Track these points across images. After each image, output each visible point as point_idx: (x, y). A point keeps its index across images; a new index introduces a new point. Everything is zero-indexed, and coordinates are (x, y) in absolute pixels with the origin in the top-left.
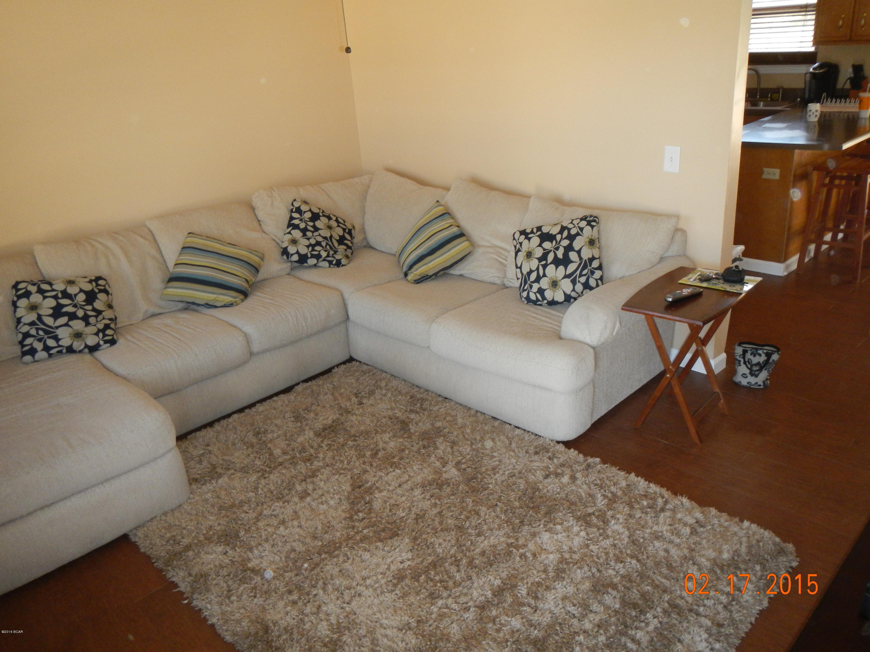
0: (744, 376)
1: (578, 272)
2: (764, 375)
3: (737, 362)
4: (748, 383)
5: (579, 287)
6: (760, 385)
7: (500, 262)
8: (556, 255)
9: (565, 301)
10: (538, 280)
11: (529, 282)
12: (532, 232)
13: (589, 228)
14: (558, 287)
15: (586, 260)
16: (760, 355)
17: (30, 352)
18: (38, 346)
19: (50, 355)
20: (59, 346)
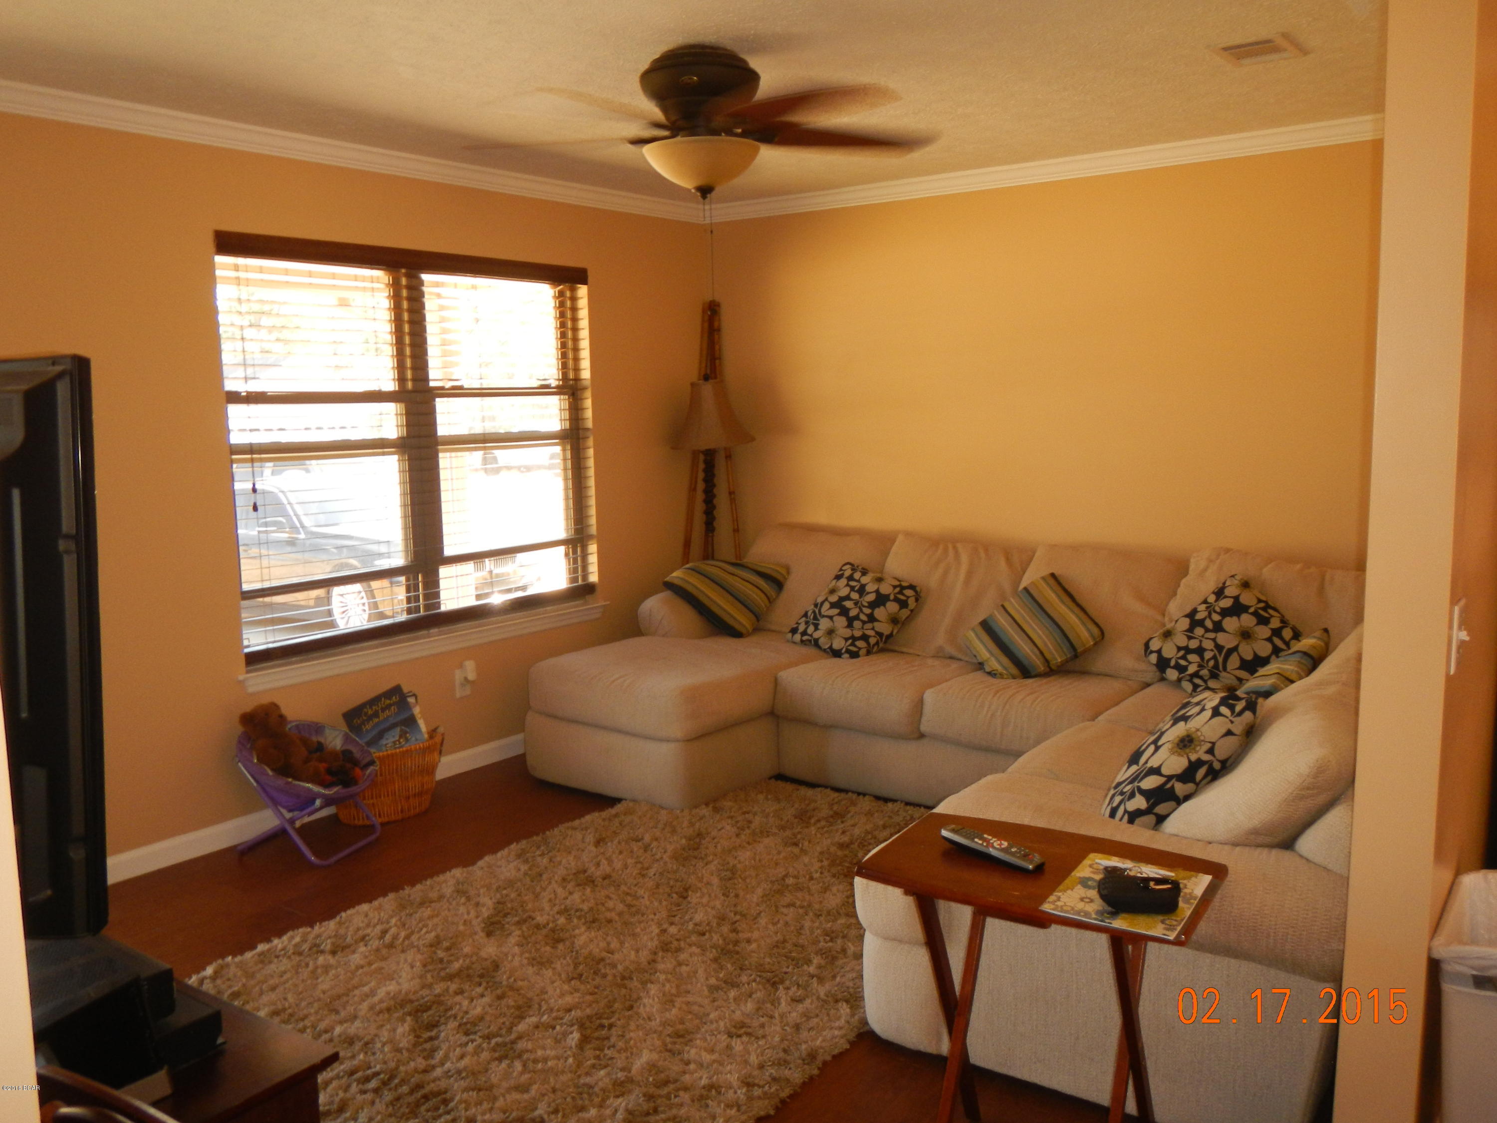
17: (794, 631)
18: (802, 628)
19: (802, 641)
20: (811, 635)
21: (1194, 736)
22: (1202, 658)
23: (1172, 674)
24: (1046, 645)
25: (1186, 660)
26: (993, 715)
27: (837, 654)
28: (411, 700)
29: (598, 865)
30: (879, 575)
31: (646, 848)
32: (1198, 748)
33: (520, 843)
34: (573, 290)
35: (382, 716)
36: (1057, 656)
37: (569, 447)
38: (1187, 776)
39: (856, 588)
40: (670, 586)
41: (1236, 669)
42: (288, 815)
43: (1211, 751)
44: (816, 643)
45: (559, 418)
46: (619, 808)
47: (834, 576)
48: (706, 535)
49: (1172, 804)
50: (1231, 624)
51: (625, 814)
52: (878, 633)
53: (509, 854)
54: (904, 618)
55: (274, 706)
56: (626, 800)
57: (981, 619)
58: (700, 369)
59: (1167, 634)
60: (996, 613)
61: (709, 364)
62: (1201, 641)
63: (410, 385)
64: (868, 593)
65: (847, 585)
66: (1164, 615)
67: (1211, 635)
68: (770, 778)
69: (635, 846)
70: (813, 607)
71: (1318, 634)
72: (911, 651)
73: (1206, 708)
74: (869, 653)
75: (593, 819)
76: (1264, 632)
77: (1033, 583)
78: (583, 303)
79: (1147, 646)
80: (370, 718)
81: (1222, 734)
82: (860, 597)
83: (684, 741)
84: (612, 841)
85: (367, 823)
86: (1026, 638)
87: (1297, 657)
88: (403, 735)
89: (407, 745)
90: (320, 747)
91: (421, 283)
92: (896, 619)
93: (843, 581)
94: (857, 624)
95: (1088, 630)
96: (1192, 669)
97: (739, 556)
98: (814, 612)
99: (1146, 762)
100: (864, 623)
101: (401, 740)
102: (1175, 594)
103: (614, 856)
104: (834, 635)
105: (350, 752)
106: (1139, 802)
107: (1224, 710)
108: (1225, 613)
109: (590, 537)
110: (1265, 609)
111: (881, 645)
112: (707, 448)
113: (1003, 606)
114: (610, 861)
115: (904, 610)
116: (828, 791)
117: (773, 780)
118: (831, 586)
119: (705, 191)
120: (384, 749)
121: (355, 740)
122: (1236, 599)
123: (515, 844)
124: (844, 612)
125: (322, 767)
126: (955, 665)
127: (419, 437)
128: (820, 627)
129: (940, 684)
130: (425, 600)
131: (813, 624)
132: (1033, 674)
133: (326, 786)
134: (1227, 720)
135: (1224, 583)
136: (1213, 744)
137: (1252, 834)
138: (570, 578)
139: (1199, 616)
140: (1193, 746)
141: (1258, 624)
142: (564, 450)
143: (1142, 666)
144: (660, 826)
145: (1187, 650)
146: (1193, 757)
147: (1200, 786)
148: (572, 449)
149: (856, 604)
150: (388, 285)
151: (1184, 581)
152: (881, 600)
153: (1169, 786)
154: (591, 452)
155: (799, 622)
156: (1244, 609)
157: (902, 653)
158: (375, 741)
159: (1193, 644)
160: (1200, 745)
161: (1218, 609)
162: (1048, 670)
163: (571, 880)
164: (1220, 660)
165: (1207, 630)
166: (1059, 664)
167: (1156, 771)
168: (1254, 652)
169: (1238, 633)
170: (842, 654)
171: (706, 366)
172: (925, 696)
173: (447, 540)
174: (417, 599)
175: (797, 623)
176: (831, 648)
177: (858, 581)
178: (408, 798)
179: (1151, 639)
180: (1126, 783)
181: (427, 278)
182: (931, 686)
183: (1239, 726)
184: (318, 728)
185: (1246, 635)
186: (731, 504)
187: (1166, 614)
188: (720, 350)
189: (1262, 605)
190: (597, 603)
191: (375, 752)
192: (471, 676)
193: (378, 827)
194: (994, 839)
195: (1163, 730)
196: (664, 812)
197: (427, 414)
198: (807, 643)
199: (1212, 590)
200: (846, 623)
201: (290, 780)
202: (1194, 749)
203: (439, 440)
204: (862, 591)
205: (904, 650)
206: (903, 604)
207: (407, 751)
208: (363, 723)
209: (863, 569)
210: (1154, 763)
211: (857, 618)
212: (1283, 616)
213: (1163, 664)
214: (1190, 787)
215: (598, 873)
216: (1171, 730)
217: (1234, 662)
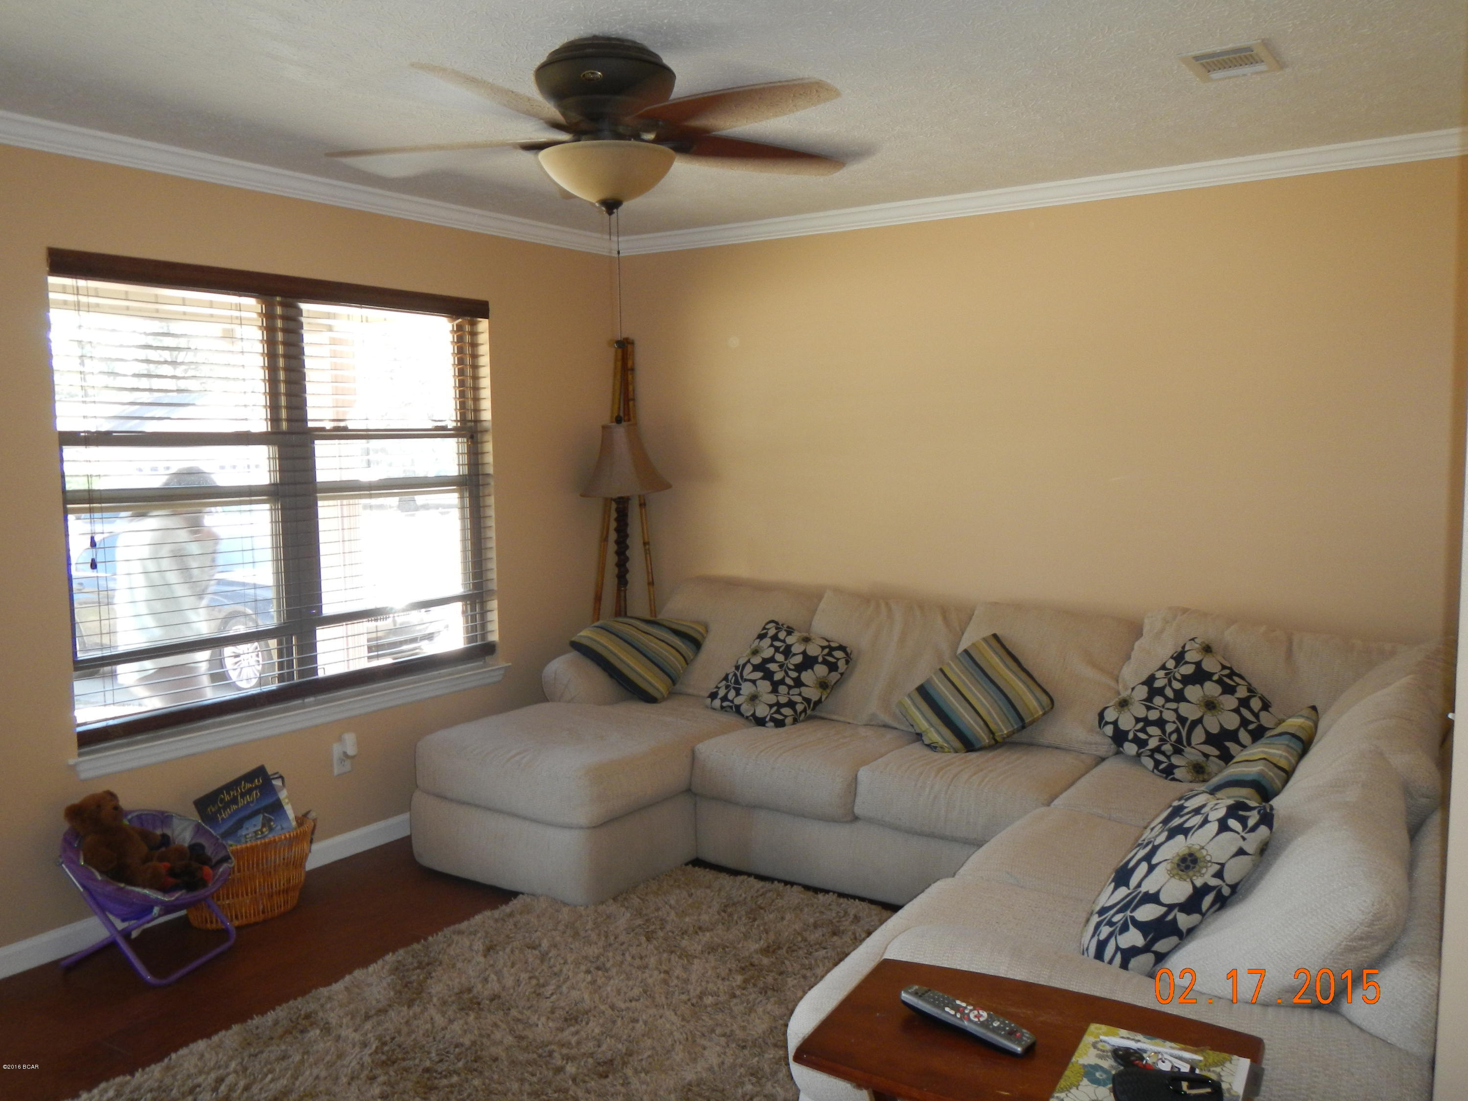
17: (713, 696)
18: (722, 693)
19: (722, 707)
20: (732, 701)
21: (1198, 855)
22: (1164, 731)
23: (1130, 748)
24: (990, 713)
25: (1146, 733)
26: (935, 797)
27: (760, 722)
28: (277, 783)
29: (486, 980)
30: (805, 634)
31: (543, 957)
32: (1204, 871)
33: (397, 953)
34: (473, 324)
35: (242, 802)
36: (1003, 728)
37: (467, 494)
38: (1191, 905)
39: (781, 650)
40: (577, 646)
41: (1201, 744)
42: (120, 925)
43: (1219, 875)
44: (738, 710)
45: (457, 462)
46: (515, 904)
47: (756, 636)
48: (619, 590)
49: (1174, 940)
50: (1193, 692)
51: (521, 914)
52: (804, 699)
53: (383, 968)
54: (833, 682)
55: (111, 795)
56: (523, 894)
57: (918, 683)
58: (612, 412)
59: (1124, 704)
60: (933, 676)
61: (622, 405)
62: (1161, 712)
63: (284, 426)
64: (795, 655)
65: (772, 645)
66: (1117, 682)
67: (1173, 705)
68: (687, 864)
69: (531, 956)
70: (733, 669)
71: (1306, 712)
72: (842, 719)
73: (1210, 819)
74: (795, 721)
75: (484, 919)
76: (1230, 702)
77: (973, 644)
78: (484, 338)
79: (1101, 715)
80: (227, 805)
81: (1232, 854)
82: (786, 659)
83: (589, 828)
84: (504, 949)
85: (220, 926)
86: (970, 708)
87: (1285, 740)
88: (266, 823)
89: (270, 836)
90: (165, 840)
91: (300, 312)
92: (825, 683)
93: (767, 641)
94: (782, 689)
95: (1037, 699)
96: (1153, 743)
97: (653, 612)
98: (735, 675)
99: (1139, 885)
100: (790, 687)
101: (264, 830)
102: (1128, 657)
103: (505, 969)
104: (757, 701)
105: (202, 847)
106: (1134, 938)
107: (1233, 823)
108: (1187, 680)
109: (491, 592)
110: (1229, 676)
111: (809, 712)
112: (620, 495)
113: (941, 670)
114: (499, 973)
115: (833, 674)
116: (752, 879)
117: (690, 866)
118: (753, 646)
119: (611, 205)
120: (243, 840)
121: (208, 831)
122: (1198, 664)
123: (391, 954)
124: (768, 675)
125: (163, 867)
126: (889, 735)
127: (295, 484)
128: (741, 692)
129: (876, 759)
130: (299, 665)
131: (735, 688)
132: (977, 746)
133: (165, 890)
134: (1239, 836)
135: (1184, 647)
136: (1222, 865)
137: (1287, 992)
138: (468, 637)
139: (1158, 684)
140: (1197, 868)
141: (1224, 693)
142: (462, 498)
143: (1098, 739)
144: (561, 927)
145: (1147, 722)
146: (1199, 883)
147: (1206, 916)
148: (471, 497)
149: (781, 666)
150: (260, 314)
151: (1137, 644)
152: (808, 662)
153: (1170, 917)
154: (491, 501)
155: (719, 686)
156: (1208, 676)
157: (833, 720)
158: (231, 832)
159: (1153, 715)
160: (1206, 867)
161: (1179, 677)
162: (993, 742)
163: (453, 1002)
164: (1184, 734)
165: (1168, 700)
166: (1005, 736)
167: (1153, 898)
168: (1221, 724)
169: (1202, 704)
170: (766, 722)
171: (619, 408)
172: (859, 774)
173: (325, 598)
174: (290, 664)
175: (717, 687)
176: (753, 715)
177: (784, 641)
178: (271, 896)
179: (1106, 708)
180: (1115, 910)
181: (306, 307)
182: (865, 763)
183: (1252, 843)
184: (164, 818)
185: (1210, 705)
186: (646, 554)
187: (1120, 681)
188: (634, 390)
189: (1226, 672)
190: (498, 664)
191: (232, 845)
192: (351, 751)
193: (234, 933)
194: (970, 1008)
195: (1156, 843)
196: (565, 910)
197: (304, 458)
198: (729, 709)
199: (1170, 655)
200: (770, 688)
201: (122, 885)
202: (1199, 871)
203: (318, 486)
204: (787, 652)
205: (835, 717)
206: (833, 667)
207: (270, 843)
208: (219, 811)
209: (788, 627)
210: (1149, 886)
211: (782, 682)
212: (1249, 684)
213: (1119, 737)
214: (1195, 918)
215: (486, 993)
216: (1166, 845)
217: (1198, 735)
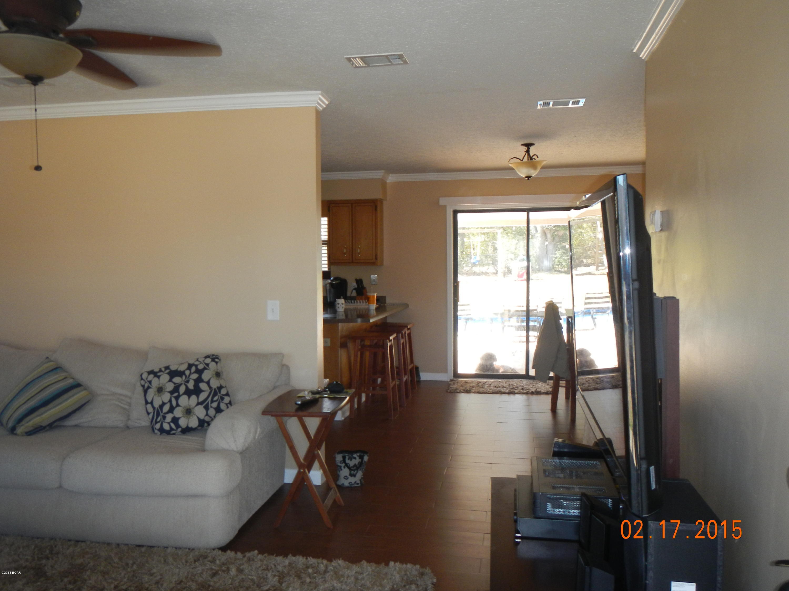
0: (346, 478)
1: (210, 399)
2: (360, 474)
3: (339, 468)
4: (350, 483)
5: (212, 412)
6: (358, 484)
7: (121, 407)
8: (187, 387)
9: (199, 426)
10: (171, 410)
11: (161, 414)
12: (160, 371)
13: (213, 363)
14: (192, 414)
15: (215, 389)
16: (355, 458)
